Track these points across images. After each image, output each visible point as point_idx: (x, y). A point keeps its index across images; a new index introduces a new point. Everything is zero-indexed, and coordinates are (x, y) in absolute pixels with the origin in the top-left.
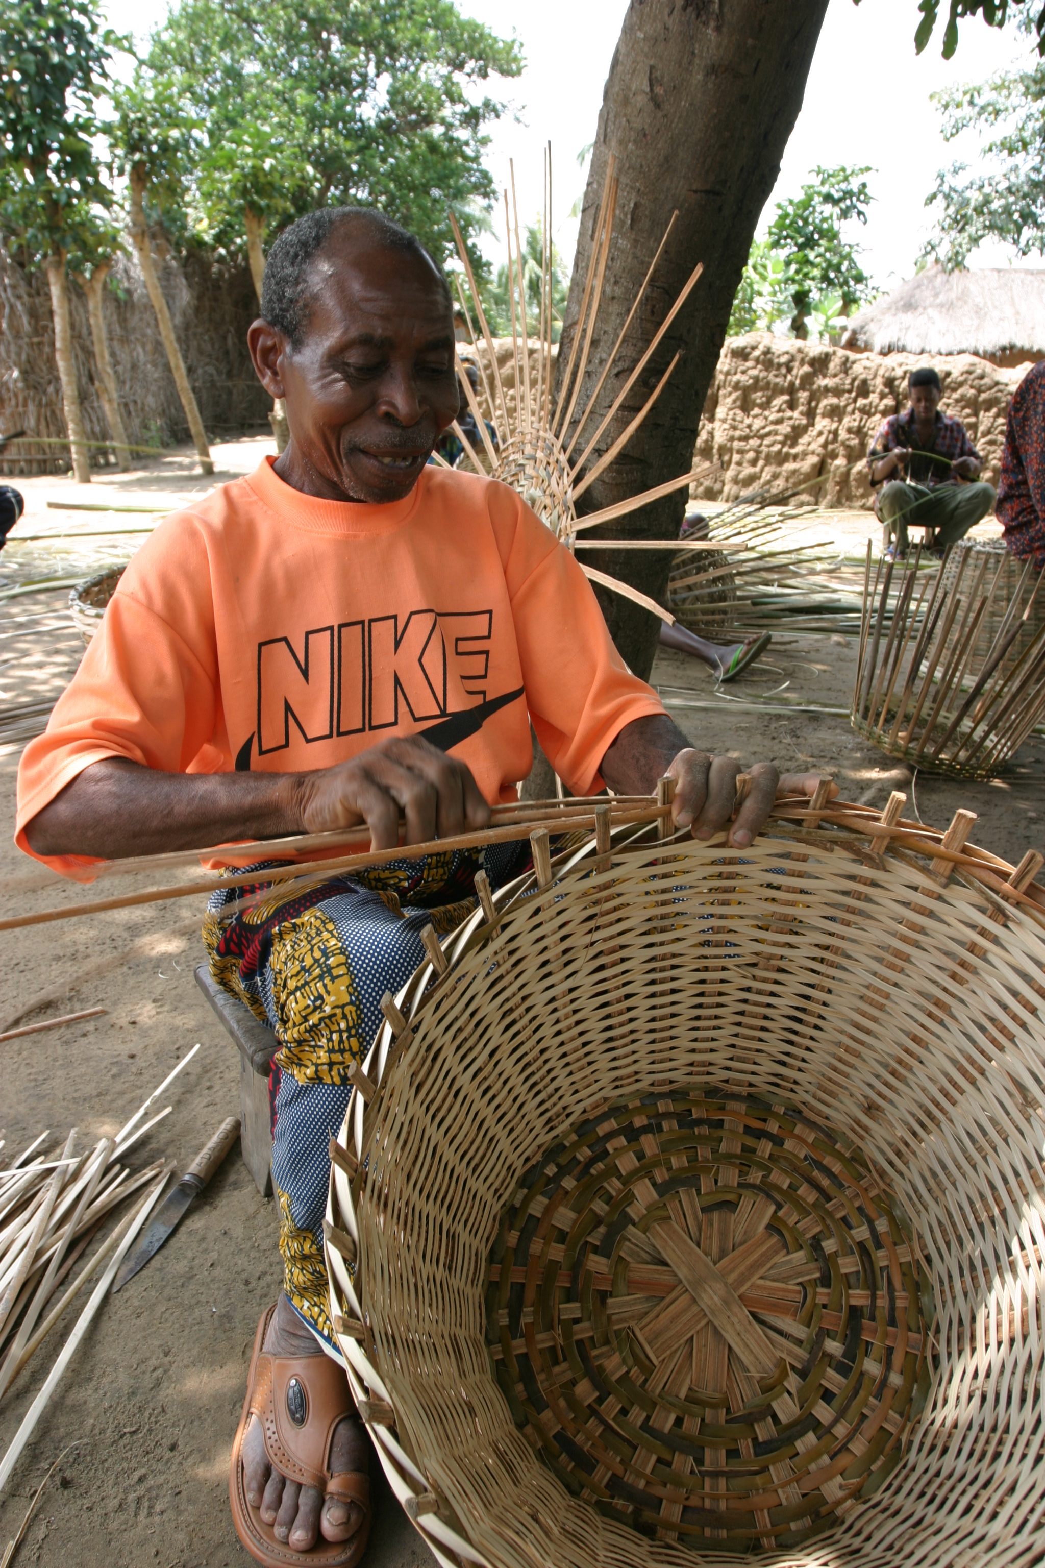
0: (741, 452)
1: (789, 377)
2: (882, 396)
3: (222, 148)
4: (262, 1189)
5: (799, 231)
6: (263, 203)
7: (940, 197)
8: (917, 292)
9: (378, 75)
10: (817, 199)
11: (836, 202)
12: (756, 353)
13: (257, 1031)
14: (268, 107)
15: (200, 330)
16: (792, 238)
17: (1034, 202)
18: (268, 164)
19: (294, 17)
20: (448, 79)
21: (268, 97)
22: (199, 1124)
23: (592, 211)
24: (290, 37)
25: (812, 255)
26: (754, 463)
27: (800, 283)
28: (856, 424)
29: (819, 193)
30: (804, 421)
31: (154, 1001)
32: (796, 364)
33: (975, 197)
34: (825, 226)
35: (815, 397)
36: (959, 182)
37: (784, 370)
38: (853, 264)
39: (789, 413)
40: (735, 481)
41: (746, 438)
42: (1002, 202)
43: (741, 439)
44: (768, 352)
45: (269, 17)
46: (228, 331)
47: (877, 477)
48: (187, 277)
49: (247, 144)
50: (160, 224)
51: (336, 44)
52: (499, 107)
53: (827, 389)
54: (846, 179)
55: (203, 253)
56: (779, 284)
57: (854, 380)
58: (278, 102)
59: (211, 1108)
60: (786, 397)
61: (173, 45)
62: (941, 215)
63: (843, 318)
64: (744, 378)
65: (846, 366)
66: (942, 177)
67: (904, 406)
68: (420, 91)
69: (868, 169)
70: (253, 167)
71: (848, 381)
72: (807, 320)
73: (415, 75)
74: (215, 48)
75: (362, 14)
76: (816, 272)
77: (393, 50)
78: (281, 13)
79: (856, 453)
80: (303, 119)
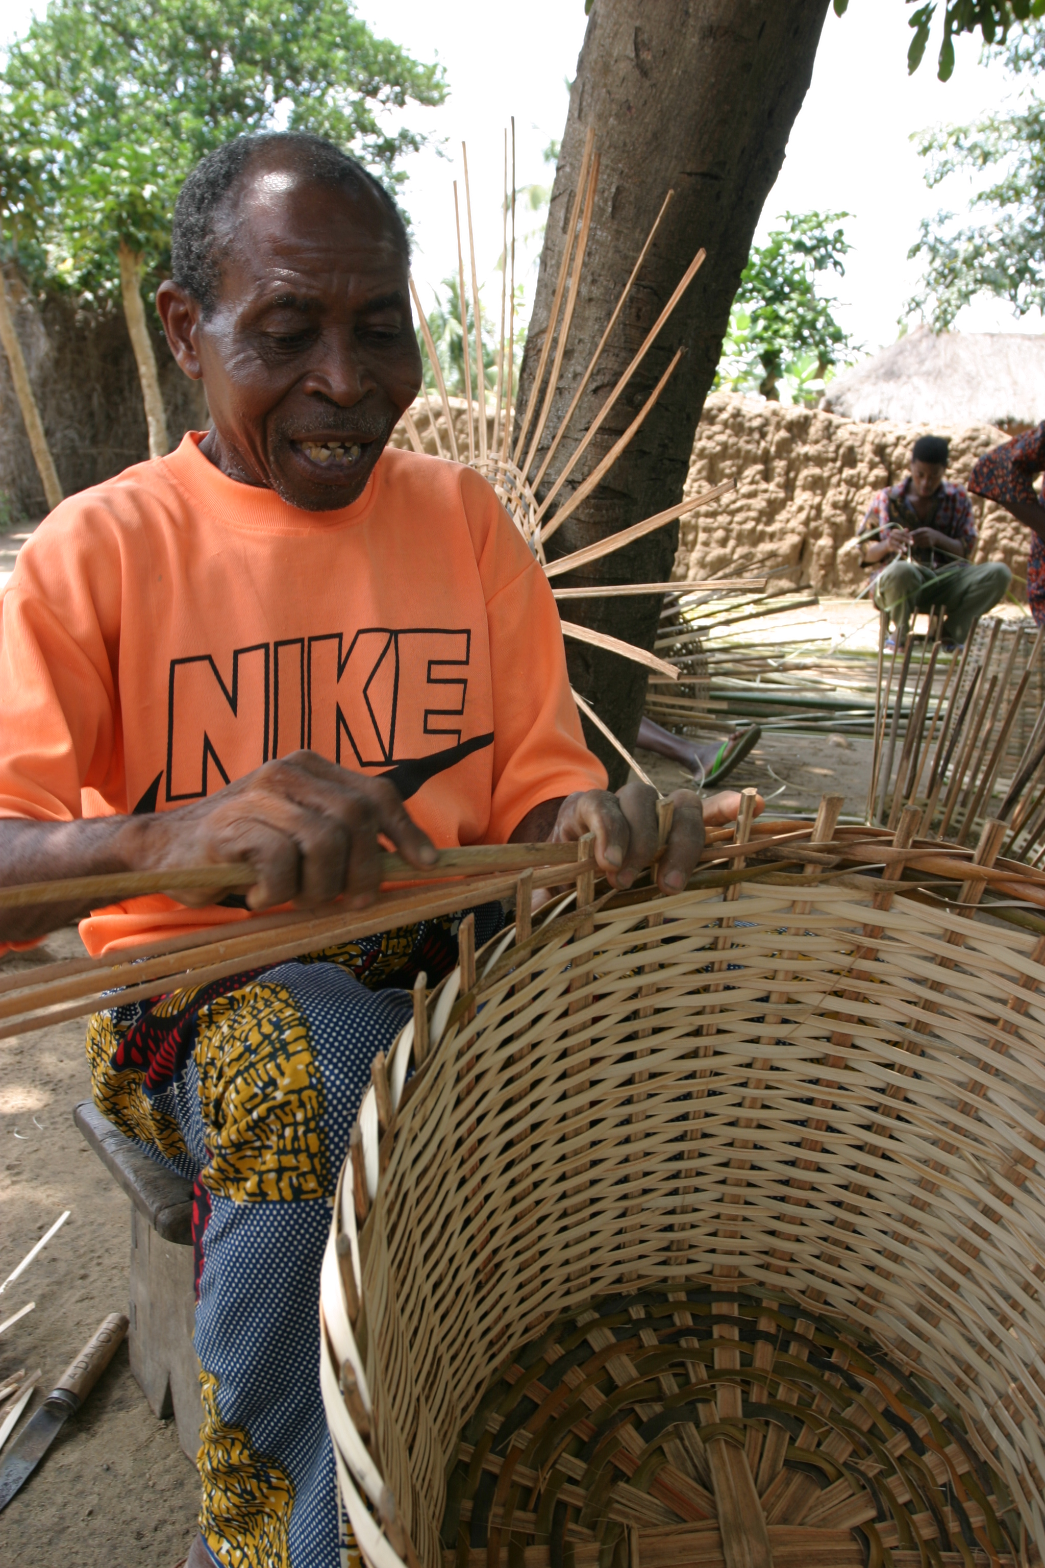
0: (708, 530)
1: (763, 444)
2: (872, 466)
3: (94, 172)
4: (157, 1408)
5: (767, 283)
6: (141, 235)
7: (924, 249)
8: (900, 359)
9: (277, 100)
10: (786, 248)
11: (808, 251)
12: (724, 416)
13: (161, 1182)
14: (147, 131)
15: (60, 387)
16: (759, 291)
17: (1032, 254)
18: (148, 191)
19: (180, 32)
20: (359, 107)
21: (148, 119)
22: (70, 1324)
23: (564, 199)
24: (174, 52)
25: (782, 310)
26: (723, 543)
27: (770, 341)
28: (842, 498)
29: (789, 241)
30: (782, 495)
31: (9, 1168)
32: (771, 429)
33: (964, 248)
34: (796, 277)
35: (793, 466)
36: (946, 233)
37: (756, 436)
38: (829, 322)
39: (763, 486)
40: (702, 564)
41: (713, 514)
42: (995, 255)
43: (708, 515)
44: (737, 414)
45: (151, 30)
46: (94, 389)
47: (869, 559)
48: (46, 323)
49: (123, 167)
50: (15, 260)
51: (228, 65)
52: (418, 138)
53: (807, 458)
54: (819, 225)
55: (66, 298)
56: (744, 341)
57: (839, 447)
58: (158, 126)
59: (85, 1304)
60: (760, 467)
61: (37, 58)
62: (927, 269)
63: (819, 380)
64: (710, 444)
65: (829, 431)
66: (925, 226)
67: (897, 477)
68: (327, 118)
69: (845, 214)
70: (131, 195)
71: (832, 448)
72: (779, 384)
73: (320, 100)
74: (86, 63)
75: (261, 30)
76: (788, 329)
77: (295, 72)
78: (165, 26)
79: (843, 531)
80: (188, 145)
